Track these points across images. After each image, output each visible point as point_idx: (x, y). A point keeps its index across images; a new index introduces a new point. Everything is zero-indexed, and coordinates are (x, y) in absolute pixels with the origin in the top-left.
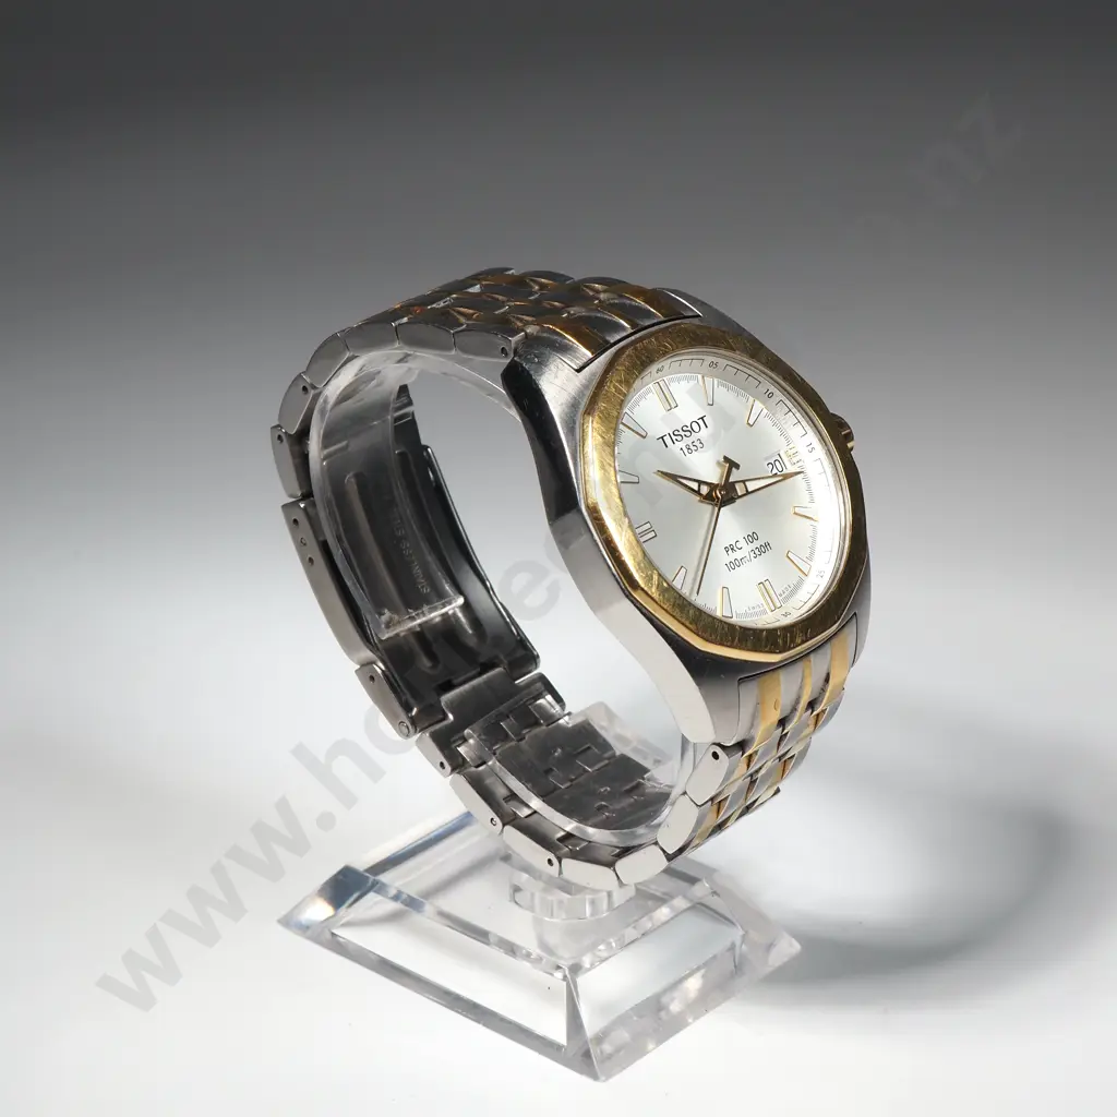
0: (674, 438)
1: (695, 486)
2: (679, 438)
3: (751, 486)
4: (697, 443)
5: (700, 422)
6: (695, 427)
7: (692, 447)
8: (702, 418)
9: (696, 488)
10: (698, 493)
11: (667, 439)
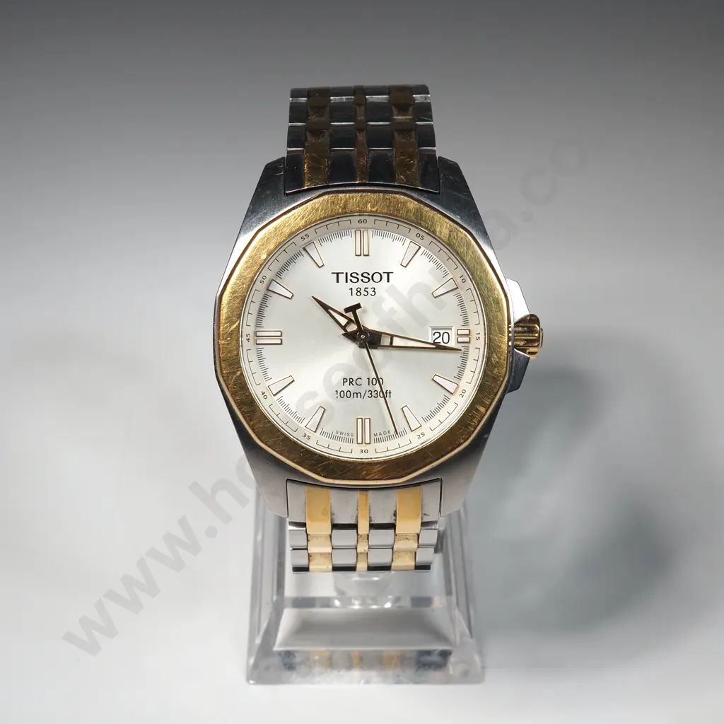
1: (344, 321)
2: (355, 280)
3: (397, 342)
4: (370, 291)
7: (362, 291)
9: (343, 323)
10: (344, 328)
11: (342, 277)
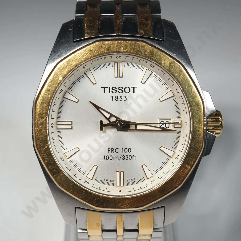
0: (111, 90)
1: (108, 116)
2: (115, 91)
3: (139, 127)
4: (123, 98)
5: (132, 89)
6: (127, 90)
7: (119, 98)
8: (134, 88)
11: (107, 90)
